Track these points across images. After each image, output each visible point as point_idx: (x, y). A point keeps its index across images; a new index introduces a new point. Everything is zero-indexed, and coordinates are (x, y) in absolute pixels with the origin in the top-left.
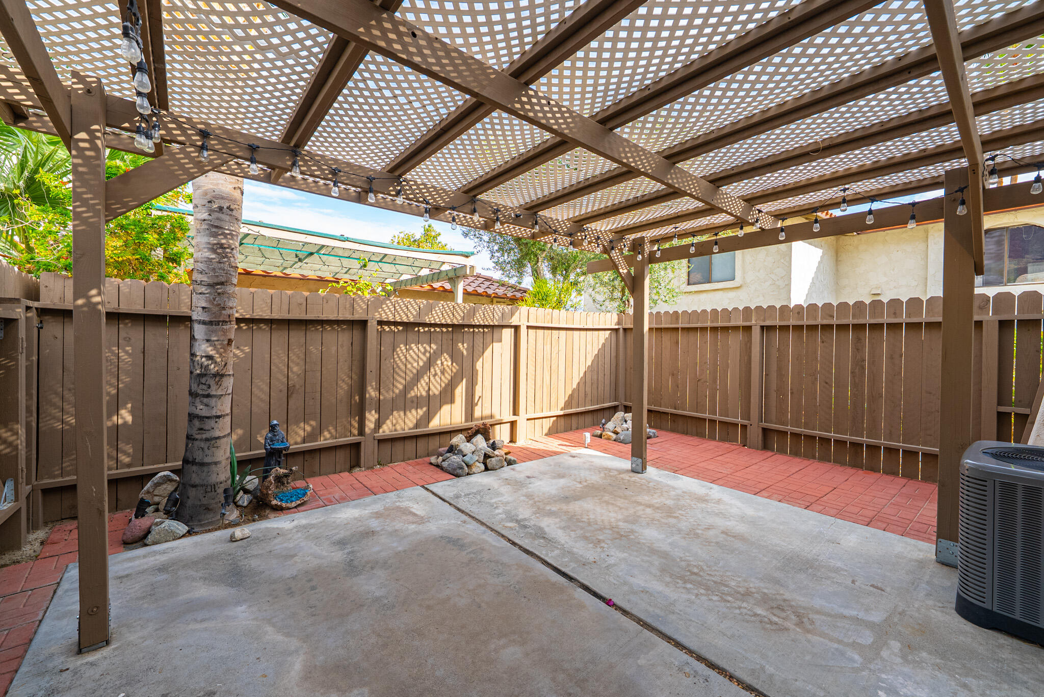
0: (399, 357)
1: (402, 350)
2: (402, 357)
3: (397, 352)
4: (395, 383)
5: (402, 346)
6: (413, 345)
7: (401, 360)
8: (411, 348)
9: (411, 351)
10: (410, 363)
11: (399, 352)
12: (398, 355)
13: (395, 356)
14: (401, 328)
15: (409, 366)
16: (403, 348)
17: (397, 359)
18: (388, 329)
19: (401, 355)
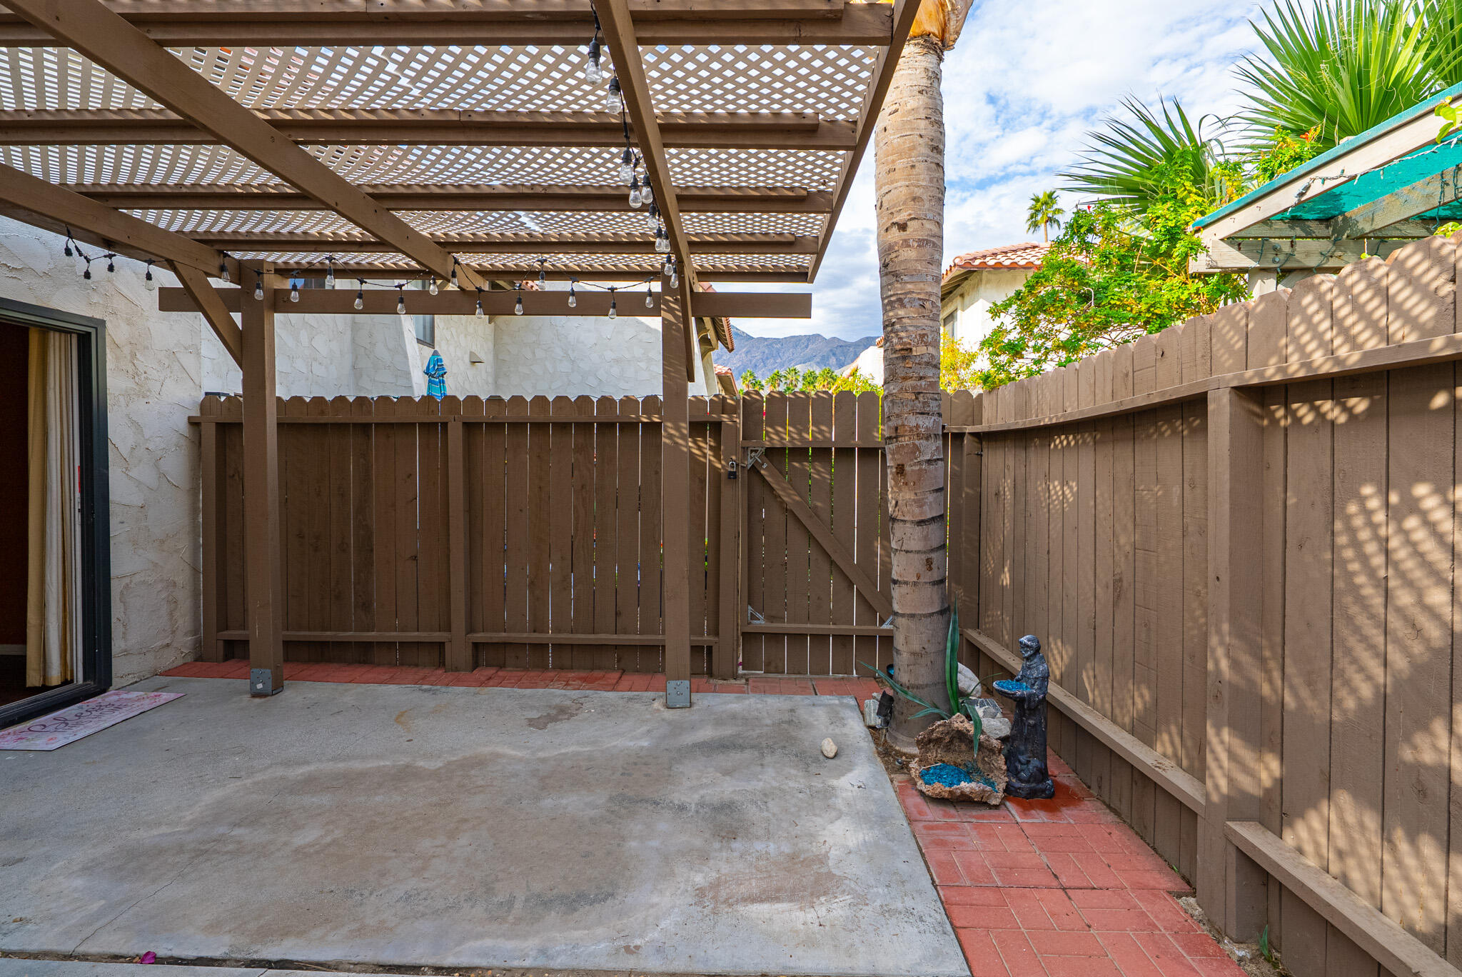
0: (1356, 544)
1: (1368, 513)
2: (1371, 548)
3: (1348, 519)
4: (1343, 662)
5: (1367, 490)
6: (1421, 490)
7: (1364, 559)
8: (1413, 506)
9: (1412, 522)
10: (1409, 584)
11: (1358, 522)
12: (1352, 531)
13: (1342, 540)
14: (1360, 405)
15: (1404, 598)
16: (1374, 503)
17: (1349, 553)
18: (1309, 419)
19: (1364, 535)
